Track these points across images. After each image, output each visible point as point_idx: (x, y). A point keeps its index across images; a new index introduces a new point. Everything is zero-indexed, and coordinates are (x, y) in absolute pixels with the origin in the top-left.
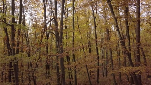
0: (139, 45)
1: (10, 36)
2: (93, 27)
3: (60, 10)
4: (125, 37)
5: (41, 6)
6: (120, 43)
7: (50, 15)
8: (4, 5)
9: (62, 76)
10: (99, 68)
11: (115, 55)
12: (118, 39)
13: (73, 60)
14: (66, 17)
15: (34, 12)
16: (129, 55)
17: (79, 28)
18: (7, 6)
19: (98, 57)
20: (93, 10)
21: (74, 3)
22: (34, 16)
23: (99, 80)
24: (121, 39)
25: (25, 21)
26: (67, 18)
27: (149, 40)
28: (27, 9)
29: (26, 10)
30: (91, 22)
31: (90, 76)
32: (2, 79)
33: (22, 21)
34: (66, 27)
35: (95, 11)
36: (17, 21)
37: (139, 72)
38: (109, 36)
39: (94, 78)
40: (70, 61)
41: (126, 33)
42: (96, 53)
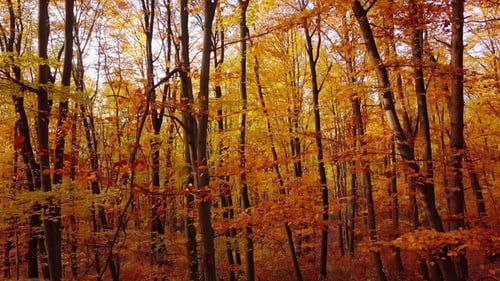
0: (459, 158)
1: (32, 122)
2: (308, 92)
3: (198, 36)
4: (414, 125)
5: (136, 22)
6: (397, 151)
7: (167, 49)
8: (13, 18)
9: (206, 262)
10: (327, 227)
11: (380, 184)
12: (389, 136)
13: (242, 203)
14: (219, 58)
15: (112, 42)
16: (428, 190)
17: (261, 94)
18: (24, 22)
19: (325, 192)
20: (308, 36)
21: (244, 15)
22: (115, 55)
23: (329, 267)
24: (402, 136)
25: (83, 71)
26: (222, 61)
27: (495, 134)
28: (91, 31)
29: (86, 36)
30: (303, 73)
31: (299, 253)
32: (7, 263)
33: (73, 72)
34: (218, 91)
35: (315, 39)
36: (56, 73)
37: (462, 247)
38: (361, 122)
39: (311, 261)
40: (231, 204)
41: (417, 111)
42: (317, 177)
